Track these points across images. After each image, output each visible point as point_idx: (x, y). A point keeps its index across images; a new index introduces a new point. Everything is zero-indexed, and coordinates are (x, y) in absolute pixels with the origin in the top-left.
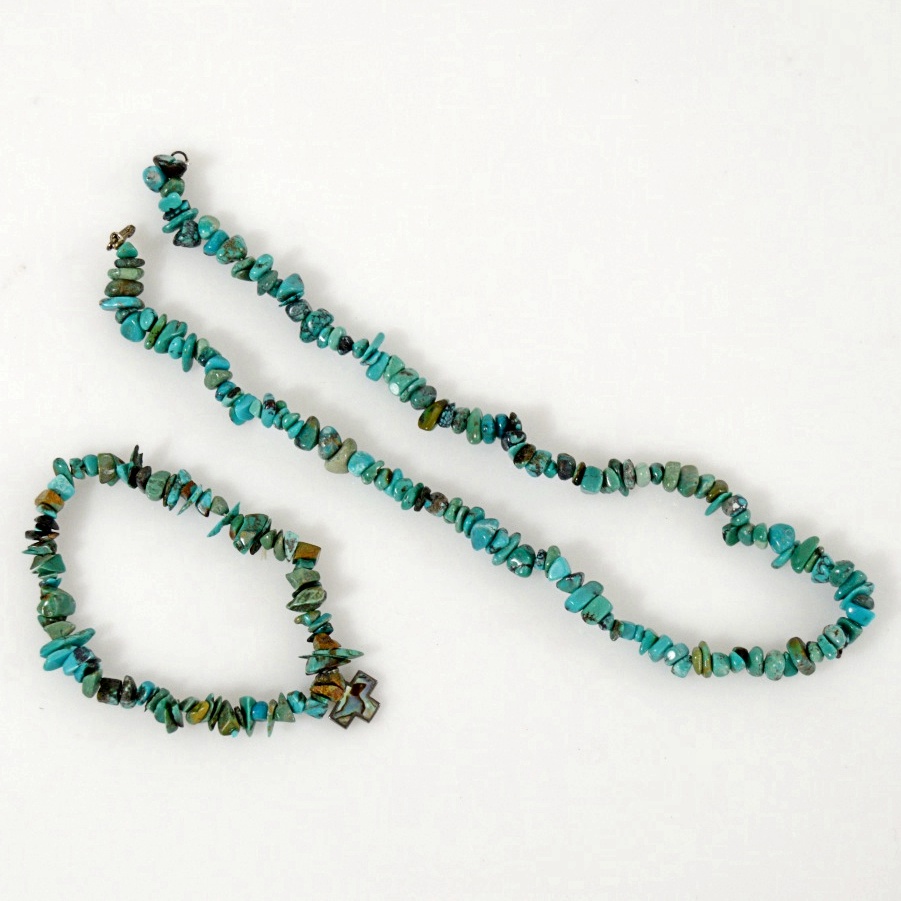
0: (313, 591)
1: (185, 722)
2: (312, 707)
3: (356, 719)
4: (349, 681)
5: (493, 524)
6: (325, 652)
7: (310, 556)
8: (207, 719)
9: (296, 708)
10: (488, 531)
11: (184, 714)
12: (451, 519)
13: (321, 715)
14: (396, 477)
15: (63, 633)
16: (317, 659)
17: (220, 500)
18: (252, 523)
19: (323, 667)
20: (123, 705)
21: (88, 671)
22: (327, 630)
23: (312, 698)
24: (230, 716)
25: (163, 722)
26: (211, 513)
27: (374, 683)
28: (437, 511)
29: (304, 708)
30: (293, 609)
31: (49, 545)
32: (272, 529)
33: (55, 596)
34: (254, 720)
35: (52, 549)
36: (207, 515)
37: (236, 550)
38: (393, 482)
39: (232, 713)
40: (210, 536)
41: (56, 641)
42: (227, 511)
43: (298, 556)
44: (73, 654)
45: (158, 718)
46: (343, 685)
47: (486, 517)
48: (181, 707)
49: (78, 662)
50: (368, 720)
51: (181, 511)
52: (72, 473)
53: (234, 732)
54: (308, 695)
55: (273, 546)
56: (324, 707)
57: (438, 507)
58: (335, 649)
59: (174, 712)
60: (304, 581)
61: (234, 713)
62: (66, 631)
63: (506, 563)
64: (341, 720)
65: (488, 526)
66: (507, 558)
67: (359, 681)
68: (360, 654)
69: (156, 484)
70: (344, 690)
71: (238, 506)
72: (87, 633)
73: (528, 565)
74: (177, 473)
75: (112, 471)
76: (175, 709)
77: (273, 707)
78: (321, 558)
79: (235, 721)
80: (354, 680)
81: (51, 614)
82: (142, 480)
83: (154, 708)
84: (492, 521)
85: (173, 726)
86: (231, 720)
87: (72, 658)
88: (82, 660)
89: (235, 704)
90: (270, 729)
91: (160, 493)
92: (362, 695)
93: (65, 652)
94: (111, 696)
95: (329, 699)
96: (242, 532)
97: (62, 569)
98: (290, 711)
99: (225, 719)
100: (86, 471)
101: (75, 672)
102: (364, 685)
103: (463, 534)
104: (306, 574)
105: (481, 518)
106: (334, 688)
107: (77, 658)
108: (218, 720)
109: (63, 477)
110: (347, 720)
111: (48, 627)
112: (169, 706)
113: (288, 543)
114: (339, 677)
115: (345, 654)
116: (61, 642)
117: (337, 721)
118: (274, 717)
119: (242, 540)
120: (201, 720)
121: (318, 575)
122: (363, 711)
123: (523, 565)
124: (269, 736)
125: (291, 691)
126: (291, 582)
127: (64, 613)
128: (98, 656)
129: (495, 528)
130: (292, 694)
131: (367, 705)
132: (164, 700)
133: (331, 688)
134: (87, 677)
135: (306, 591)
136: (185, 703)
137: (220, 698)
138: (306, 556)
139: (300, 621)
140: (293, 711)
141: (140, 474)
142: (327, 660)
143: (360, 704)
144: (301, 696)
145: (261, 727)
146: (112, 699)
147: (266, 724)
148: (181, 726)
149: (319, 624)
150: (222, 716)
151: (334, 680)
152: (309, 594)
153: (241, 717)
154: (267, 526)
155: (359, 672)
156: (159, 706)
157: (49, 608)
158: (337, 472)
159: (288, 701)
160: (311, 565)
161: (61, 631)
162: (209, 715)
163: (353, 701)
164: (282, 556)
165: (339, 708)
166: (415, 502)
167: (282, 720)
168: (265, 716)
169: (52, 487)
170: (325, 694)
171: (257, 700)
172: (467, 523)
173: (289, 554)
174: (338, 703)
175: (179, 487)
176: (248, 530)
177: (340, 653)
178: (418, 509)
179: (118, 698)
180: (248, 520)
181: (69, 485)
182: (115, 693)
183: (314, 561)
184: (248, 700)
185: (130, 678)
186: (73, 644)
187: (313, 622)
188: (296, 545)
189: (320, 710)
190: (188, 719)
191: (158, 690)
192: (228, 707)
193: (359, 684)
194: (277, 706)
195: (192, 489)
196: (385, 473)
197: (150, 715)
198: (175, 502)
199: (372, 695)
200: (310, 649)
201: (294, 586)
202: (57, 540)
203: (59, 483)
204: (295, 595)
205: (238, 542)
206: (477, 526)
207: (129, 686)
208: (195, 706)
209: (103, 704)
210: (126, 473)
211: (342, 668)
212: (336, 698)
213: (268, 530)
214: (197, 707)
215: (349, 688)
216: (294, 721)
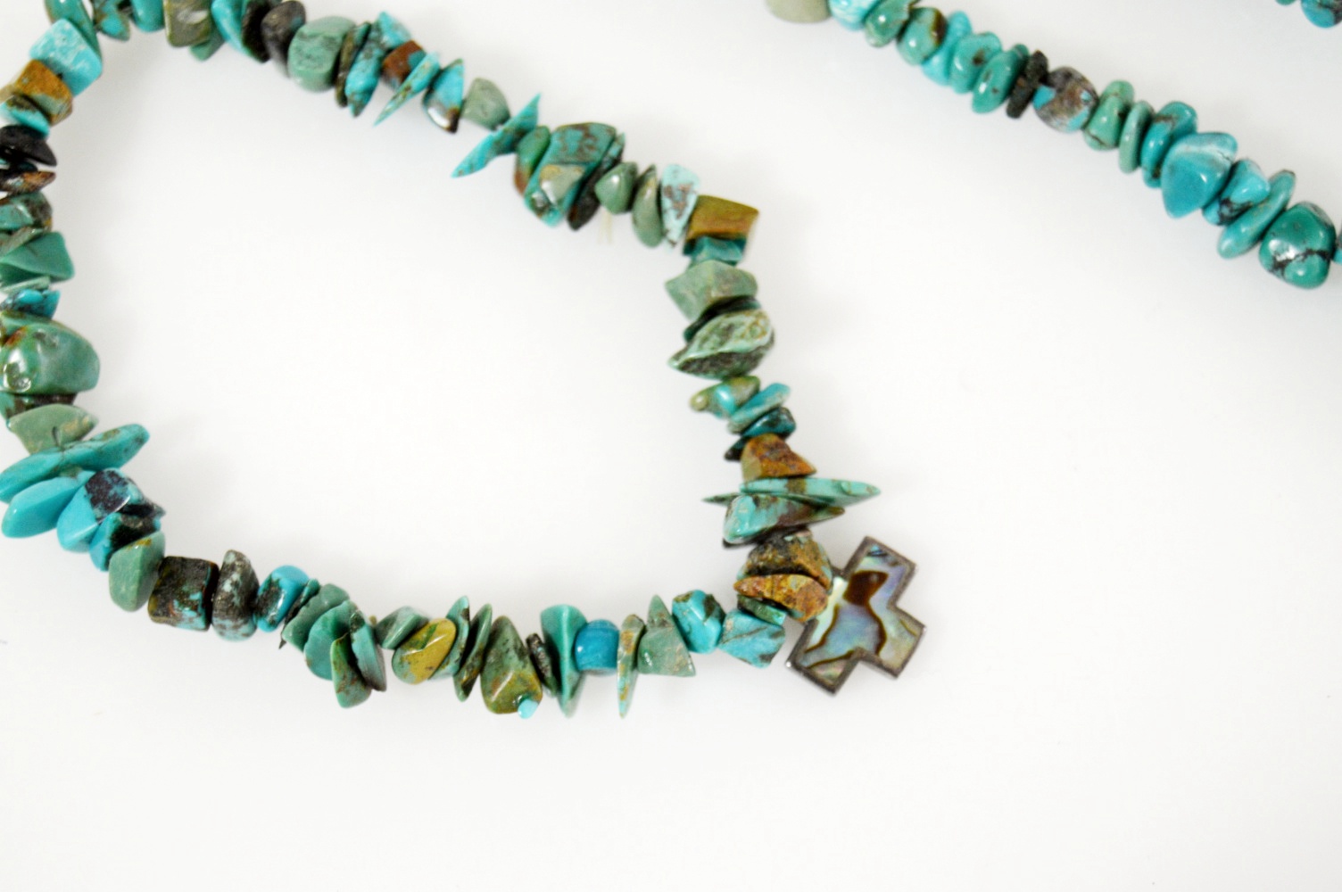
0: (742, 320)
1: (391, 678)
2: (740, 635)
3: (862, 672)
4: (841, 563)
5: (1223, 144)
6: (778, 485)
7: (730, 228)
8: (451, 666)
9: (696, 638)
10: (1212, 161)
11: (388, 654)
12: (1108, 137)
13: (767, 658)
14: (956, 29)
15: (60, 435)
16: (756, 501)
17: (487, 87)
18: (573, 145)
19: (772, 524)
20: (222, 630)
21: (122, 538)
22: (780, 428)
23: (744, 610)
24: (513, 660)
25: (328, 676)
26: (463, 124)
27: (907, 570)
28: (1071, 112)
29: (721, 638)
30: (686, 367)
31: (27, 203)
32: (628, 157)
33: (39, 336)
34: (581, 672)
35: (33, 213)
36: (453, 128)
37: (530, 216)
38: (950, 40)
39: (521, 654)
40: (460, 173)
41: (41, 457)
42: (505, 118)
43: (699, 226)
44: (83, 491)
45: (316, 665)
46: (828, 573)
47: (1202, 127)
48: (378, 636)
49: (98, 512)
50: (894, 672)
51: (385, 115)
52: (95, 22)
53: (527, 705)
54: (728, 602)
55: (629, 205)
56: (775, 635)
57: (1074, 102)
58: (802, 476)
59: (356, 647)
60: (716, 294)
61: (527, 651)
62: (70, 428)
63: (1257, 249)
64: (822, 673)
65: (1213, 150)
66: (1262, 236)
67: (867, 564)
68: (871, 492)
69: (316, 43)
70: (827, 587)
71: (534, 106)
72: (124, 436)
73: (1322, 254)
74: (372, 20)
75: (200, 16)
76: (361, 641)
77: (635, 634)
78: (758, 237)
79: (529, 672)
80: (854, 561)
81: (27, 385)
82: (280, 32)
83: (302, 638)
84: (1217, 136)
85: (356, 689)
86: (516, 670)
87: (81, 504)
88: (109, 509)
89: (527, 626)
90: (625, 694)
91: (327, 66)
92: (878, 601)
93: (62, 484)
94: (183, 604)
95: (790, 613)
96: (546, 168)
97: (61, 268)
98: (681, 645)
99: (502, 668)
100: (133, 17)
101: (90, 540)
102: (882, 577)
103: (1139, 175)
104: (720, 275)
105: (1188, 131)
106: (802, 581)
107: (94, 502)
108: (481, 670)
109: (68, 26)
110: (835, 670)
111: (17, 418)
112: (343, 632)
113: (671, 195)
114: (815, 551)
115: (829, 492)
116: (52, 459)
117: (809, 674)
118: (636, 662)
119: (546, 186)
120: (434, 670)
121: (752, 282)
122: (879, 647)
123: (1309, 252)
124: (622, 715)
125: (683, 591)
126: (679, 299)
127: (68, 386)
128: (153, 496)
129: (1228, 153)
130: (687, 597)
131: (891, 629)
132: (330, 614)
133: (795, 582)
134: (122, 553)
135: (722, 321)
136: (389, 622)
137: (485, 611)
138: (720, 227)
139: (708, 404)
140: (689, 644)
141: (272, 18)
142: (781, 507)
143: (872, 628)
144: (710, 605)
145: (601, 690)
146: (188, 613)
147: (614, 680)
148: (380, 687)
149: (756, 411)
150: (491, 659)
151: (802, 560)
152: (730, 328)
153: (545, 662)
154: (613, 152)
155: (867, 542)
156: (316, 630)
157: (23, 368)
158: (800, 20)
159: (675, 618)
160: (733, 254)
161: (54, 430)
162: (456, 655)
163: (853, 621)
164: (655, 232)
165: (816, 637)
166: (1010, 91)
167: (657, 670)
168: (612, 660)
169: (39, 54)
170: (778, 598)
171: (590, 618)
172: (1152, 145)
173: (675, 225)
174: (811, 625)
175: (377, 52)
176: (564, 163)
177: (816, 488)
178: (1016, 111)
179: (207, 612)
180: (562, 138)
181: (84, 47)
182: (196, 596)
183: (740, 242)
184: (565, 616)
185: (240, 557)
186: (86, 466)
187: (740, 406)
188: (692, 201)
189: (764, 643)
190: (399, 667)
191: (316, 591)
192: (508, 634)
193: (866, 575)
194: (644, 632)
195: (412, 57)
196: (928, 20)
197: (295, 657)
198: (369, 92)
199: (903, 604)
200: (732, 477)
201: (688, 313)
202: (49, 192)
203: (58, 43)
204: (690, 334)
205: (536, 195)
206: (1180, 149)
207: (236, 576)
208: (416, 631)
209: (163, 629)
210: (238, 17)
211: (823, 532)
212: (808, 610)
213: (616, 161)
214: (422, 635)
215: (840, 585)
216: (693, 673)
